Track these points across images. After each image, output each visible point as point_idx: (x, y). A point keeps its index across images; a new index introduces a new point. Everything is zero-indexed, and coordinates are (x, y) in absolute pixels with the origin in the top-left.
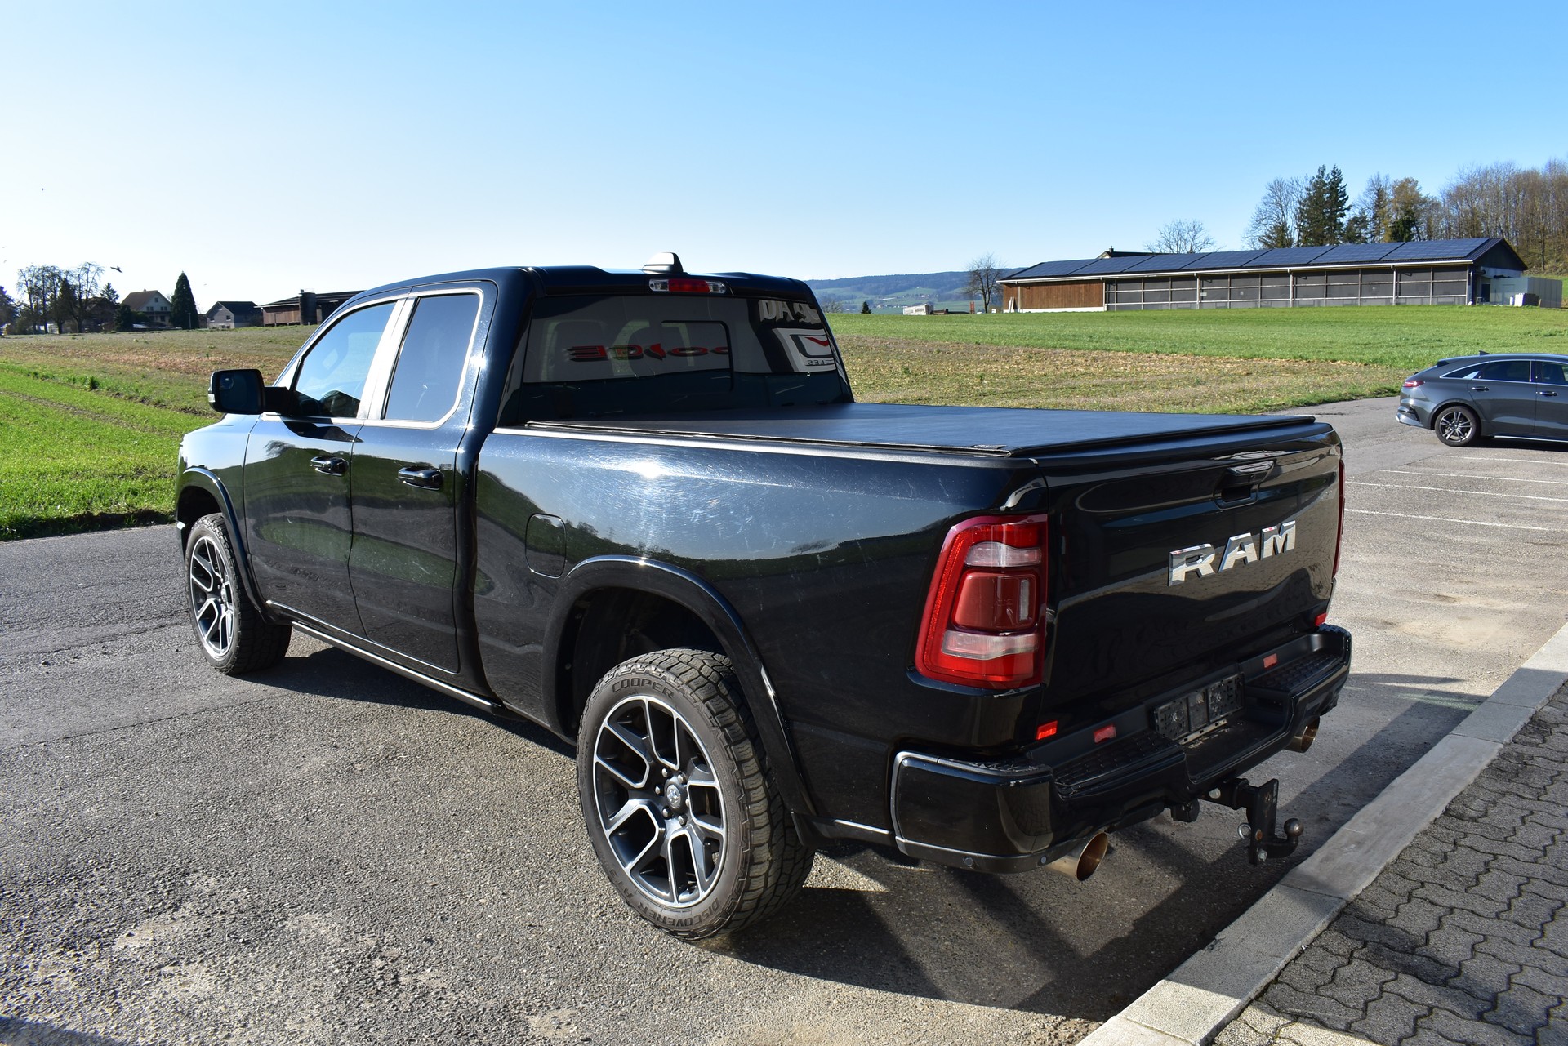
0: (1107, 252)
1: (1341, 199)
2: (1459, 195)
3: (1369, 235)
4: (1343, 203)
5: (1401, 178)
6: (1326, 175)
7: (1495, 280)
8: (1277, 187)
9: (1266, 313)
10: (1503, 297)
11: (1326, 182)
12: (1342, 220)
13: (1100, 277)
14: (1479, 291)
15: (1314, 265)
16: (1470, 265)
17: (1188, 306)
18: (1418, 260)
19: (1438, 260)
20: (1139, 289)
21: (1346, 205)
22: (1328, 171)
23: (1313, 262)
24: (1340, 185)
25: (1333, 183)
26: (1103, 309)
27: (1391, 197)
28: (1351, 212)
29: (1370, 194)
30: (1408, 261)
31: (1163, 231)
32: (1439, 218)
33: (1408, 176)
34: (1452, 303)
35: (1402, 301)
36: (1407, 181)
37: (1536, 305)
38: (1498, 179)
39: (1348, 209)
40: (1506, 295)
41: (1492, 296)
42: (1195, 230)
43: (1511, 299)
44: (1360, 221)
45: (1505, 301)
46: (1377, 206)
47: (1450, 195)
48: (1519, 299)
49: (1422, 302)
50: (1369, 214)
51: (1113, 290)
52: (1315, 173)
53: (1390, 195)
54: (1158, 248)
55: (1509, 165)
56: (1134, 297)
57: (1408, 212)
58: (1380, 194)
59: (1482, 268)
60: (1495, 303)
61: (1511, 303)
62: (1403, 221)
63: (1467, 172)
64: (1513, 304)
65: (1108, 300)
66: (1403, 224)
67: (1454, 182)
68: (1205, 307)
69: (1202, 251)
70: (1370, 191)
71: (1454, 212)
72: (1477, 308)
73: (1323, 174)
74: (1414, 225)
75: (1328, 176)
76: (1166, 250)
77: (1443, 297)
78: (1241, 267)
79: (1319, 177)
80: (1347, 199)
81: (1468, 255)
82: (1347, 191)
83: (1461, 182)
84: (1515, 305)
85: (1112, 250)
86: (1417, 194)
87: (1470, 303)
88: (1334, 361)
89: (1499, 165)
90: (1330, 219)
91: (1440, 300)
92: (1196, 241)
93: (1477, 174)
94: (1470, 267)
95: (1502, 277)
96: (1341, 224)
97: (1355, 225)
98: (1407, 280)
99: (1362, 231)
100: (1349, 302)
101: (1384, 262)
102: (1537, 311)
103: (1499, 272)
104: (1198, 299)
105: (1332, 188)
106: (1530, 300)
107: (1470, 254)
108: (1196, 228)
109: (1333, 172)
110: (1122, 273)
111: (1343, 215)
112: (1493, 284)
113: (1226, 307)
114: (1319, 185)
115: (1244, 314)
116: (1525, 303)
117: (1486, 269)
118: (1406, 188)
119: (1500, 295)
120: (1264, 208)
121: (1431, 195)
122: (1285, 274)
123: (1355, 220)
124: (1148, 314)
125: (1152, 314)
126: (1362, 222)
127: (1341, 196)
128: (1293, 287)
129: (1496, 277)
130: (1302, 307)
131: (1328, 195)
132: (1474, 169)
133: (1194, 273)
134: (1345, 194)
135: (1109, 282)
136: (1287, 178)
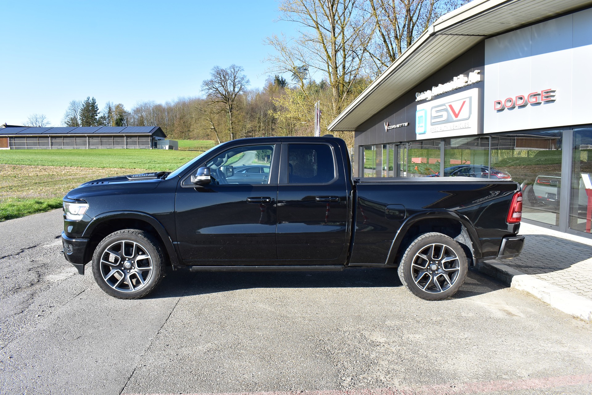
0: (4, 125)
1: (96, 109)
2: (137, 111)
3: (107, 123)
4: (97, 111)
5: (118, 103)
6: (90, 100)
7: (159, 141)
8: (74, 104)
9: (79, 151)
10: (161, 146)
11: (90, 103)
12: (96, 117)
13: (7, 135)
14: (154, 144)
15: (95, 133)
16: (151, 135)
17: (46, 148)
18: (133, 133)
19: (140, 133)
20: (25, 141)
21: (98, 112)
22: (91, 99)
23: (95, 132)
24: (95, 104)
25: (93, 103)
26: (9, 148)
27: (114, 110)
28: (100, 114)
29: (107, 108)
30: (130, 133)
31: (29, 117)
32: (131, 118)
33: (120, 103)
34: (145, 148)
35: (128, 147)
36: (120, 105)
37: (173, 149)
38: (150, 106)
39: (99, 113)
40: (163, 146)
41: (158, 146)
42: (43, 118)
43: (164, 147)
44: (103, 118)
45: (162, 148)
46: (109, 113)
47: (134, 111)
48: (167, 147)
49: (135, 148)
50: (106, 115)
51: (13, 141)
52: (86, 99)
53: (114, 109)
54: (27, 124)
55: (153, 102)
56: (23, 144)
57: (121, 116)
58: (110, 108)
59: (154, 137)
60: (159, 148)
61: (164, 148)
62: (119, 119)
63: (140, 103)
64: (165, 149)
65: (10, 145)
66: (120, 120)
67: (136, 106)
68: (53, 148)
69: (46, 127)
70: (106, 107)
71: (136, 116)
72: (153, 150)
73: (89, 99)
74: (123, 121)
75: (91, 101)
76: (31, 126)
77: (142, 147)
78: (67, 133)
79: (87, 101)
80: (98, 109)
81: (149, 132)
82: (98, 107)
83: (138, 106)
84: (166, 149)
85: (6, 124)
86: (123, 109)
87: (151, 148)
88: (135, 169)
89: (150, 101)
90: (92, 117)
91: (141, 147)
92: (43, 122)
93: (143, 104)
94: (151, 136)
95: (161, 140)
96: (96, 118)
97: (102, 119)
98: (129, 140)
99: (104, 121)
100: (109, 147)
101: (121, 133)
102: (173, 151)
103: (159, 138)
104: (50, 145)
105: (92, 105)
106: (171, 148)
107: (150, 131)
108: (43, 117)
109: (93, 99)
110: (16, 134)
111: (97, 115)
112: (158, 142)
113: (62, 149)
114: (88, 104)
115: (71, 151)
116: (169, 148)
117: (155, 137)
118: (119, 107)
119: (160, 146)
120: (69, 111)
121: (128, 110)
122: (85, 137)
123: (102, 117)
124: (28, 151)
125: (31, 151)
126: (104, 118)
127: (96, 108)
128: (88, 142)
129: (159, 140)
130: (92, 149)
131: (91, 108)
132: (142, 102)
133: (48, 135)
134: (97, 108)
135: (10, 137)
136: (77, 100)
